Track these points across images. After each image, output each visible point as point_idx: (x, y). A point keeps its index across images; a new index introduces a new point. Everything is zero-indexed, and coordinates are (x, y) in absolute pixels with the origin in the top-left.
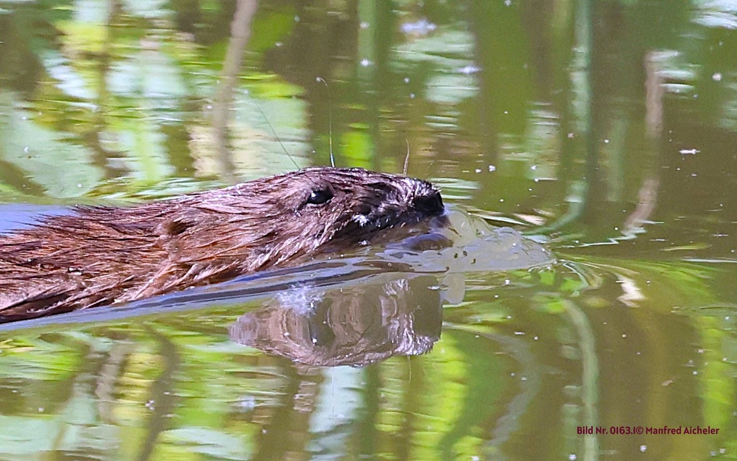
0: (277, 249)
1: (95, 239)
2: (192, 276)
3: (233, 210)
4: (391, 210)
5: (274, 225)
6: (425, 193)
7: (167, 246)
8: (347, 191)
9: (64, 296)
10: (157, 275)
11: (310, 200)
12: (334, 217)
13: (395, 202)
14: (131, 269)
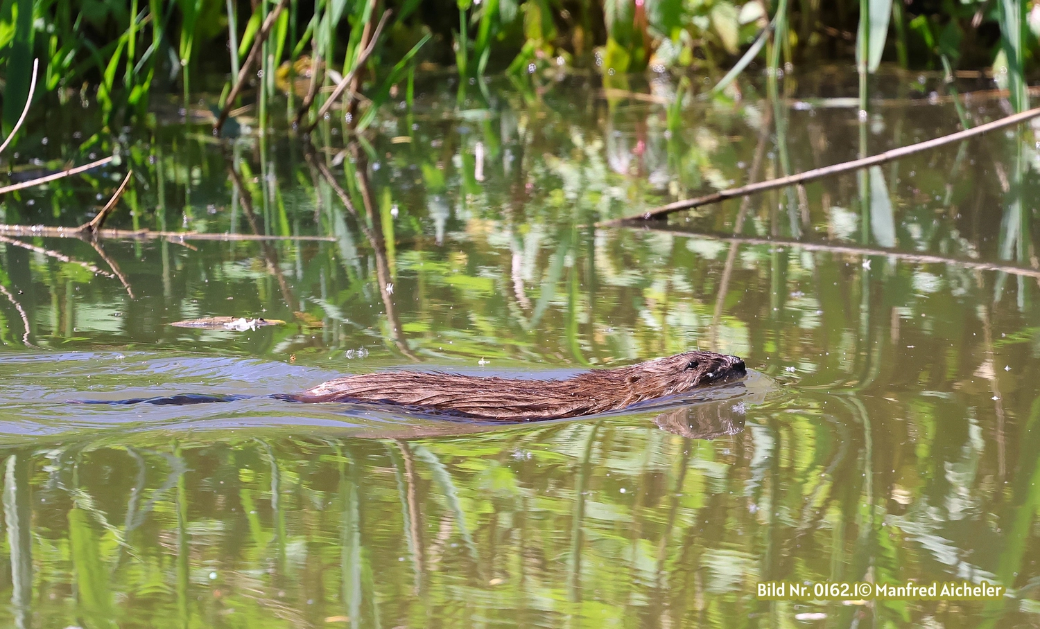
0: (676, 388)
1: (600, 384)
2: (640, 400)
3: (657, 371)
4: (723, 370)
5: (674, 377)
6: (737, 362)
7: (629, 387)
8: (705, 362)
9: (588, 409)
10: (626, 400)
11: (689, 366)
12: (699, 373)
13: (725, 366)
14: (615, 398)
